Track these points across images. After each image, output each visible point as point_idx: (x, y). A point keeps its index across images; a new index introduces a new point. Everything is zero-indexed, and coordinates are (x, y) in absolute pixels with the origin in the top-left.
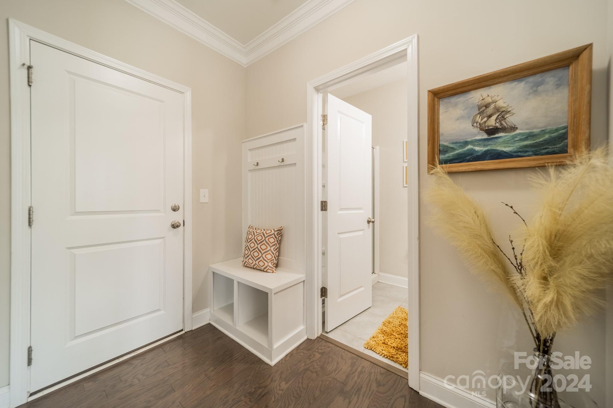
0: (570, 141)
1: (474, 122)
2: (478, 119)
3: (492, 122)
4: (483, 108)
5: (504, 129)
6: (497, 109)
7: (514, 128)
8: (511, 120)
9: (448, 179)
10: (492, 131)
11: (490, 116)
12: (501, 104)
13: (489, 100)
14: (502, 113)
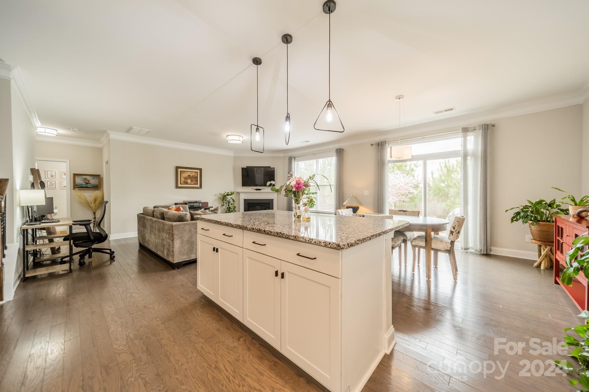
0: (98, 187)
1: (83, 181)
2: (84, 181)
3: (87, 182)
4: (85, 179)
5: (89, 183)
6: (88, 180)
7: (90, 183)
8: (90, 182)
9: (78, 191)
10: (87, 183)
11: (86, 181)
12: (88, 179)
13: (86, 178)
14: (89, 181)
